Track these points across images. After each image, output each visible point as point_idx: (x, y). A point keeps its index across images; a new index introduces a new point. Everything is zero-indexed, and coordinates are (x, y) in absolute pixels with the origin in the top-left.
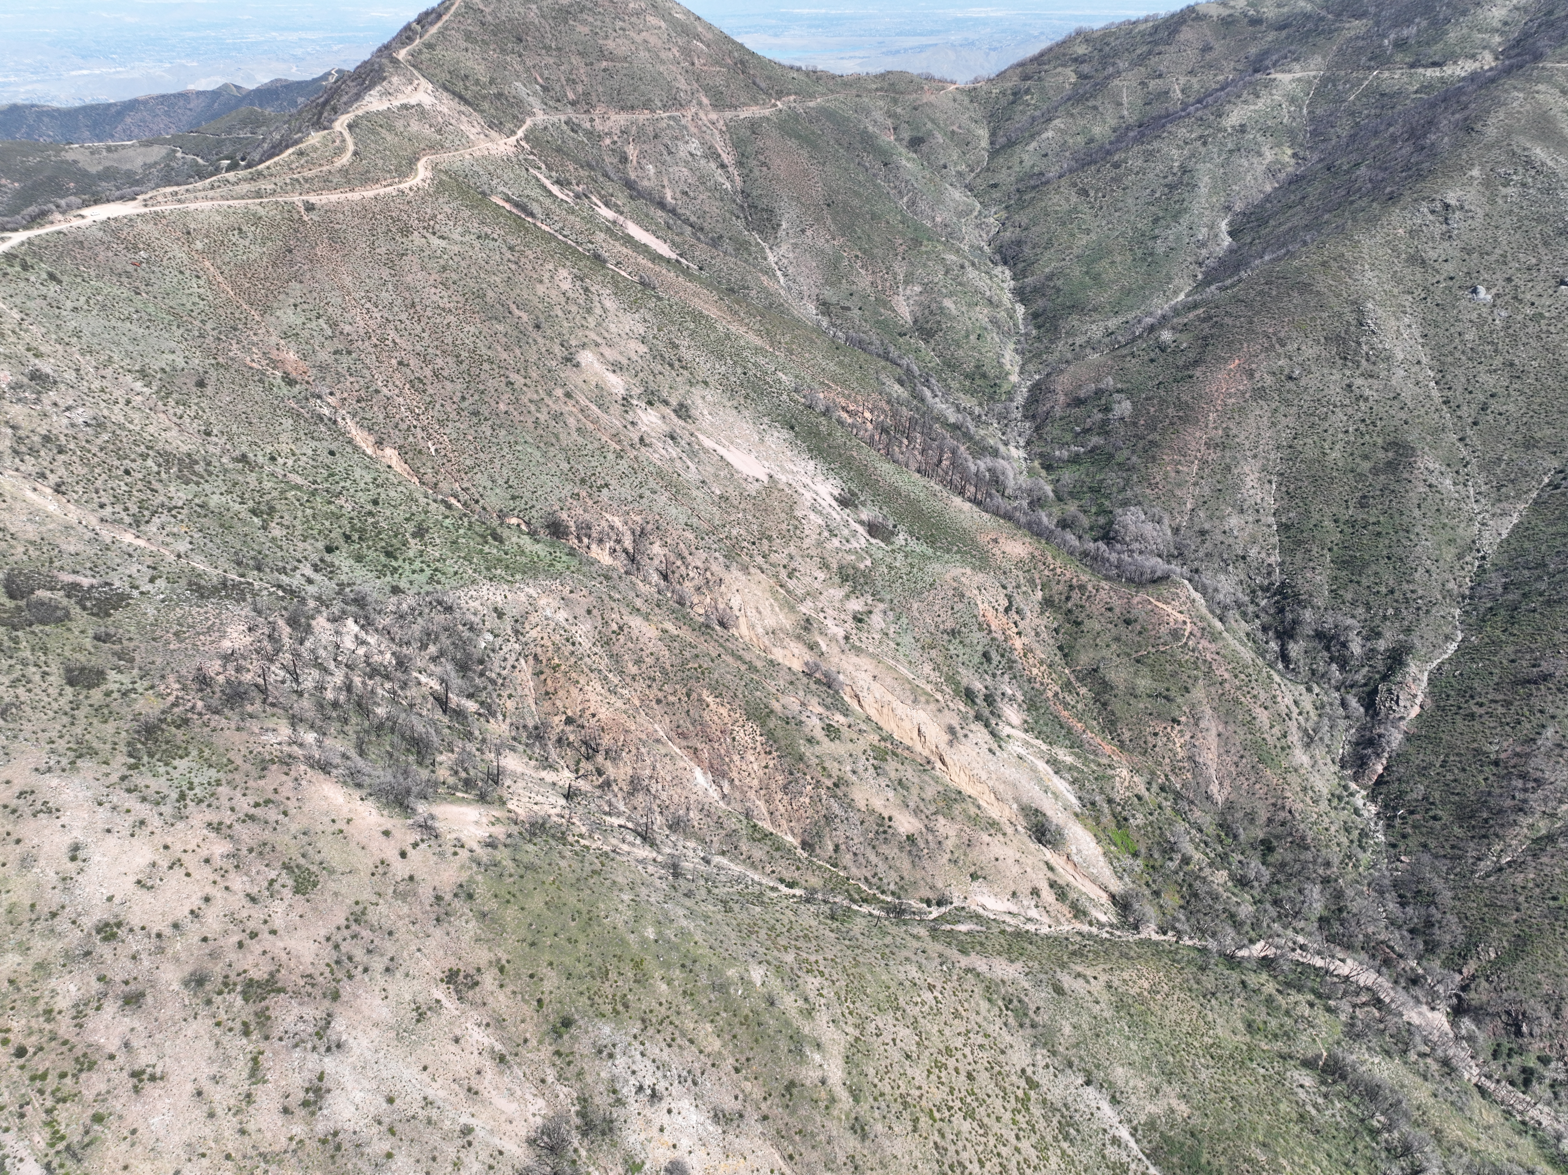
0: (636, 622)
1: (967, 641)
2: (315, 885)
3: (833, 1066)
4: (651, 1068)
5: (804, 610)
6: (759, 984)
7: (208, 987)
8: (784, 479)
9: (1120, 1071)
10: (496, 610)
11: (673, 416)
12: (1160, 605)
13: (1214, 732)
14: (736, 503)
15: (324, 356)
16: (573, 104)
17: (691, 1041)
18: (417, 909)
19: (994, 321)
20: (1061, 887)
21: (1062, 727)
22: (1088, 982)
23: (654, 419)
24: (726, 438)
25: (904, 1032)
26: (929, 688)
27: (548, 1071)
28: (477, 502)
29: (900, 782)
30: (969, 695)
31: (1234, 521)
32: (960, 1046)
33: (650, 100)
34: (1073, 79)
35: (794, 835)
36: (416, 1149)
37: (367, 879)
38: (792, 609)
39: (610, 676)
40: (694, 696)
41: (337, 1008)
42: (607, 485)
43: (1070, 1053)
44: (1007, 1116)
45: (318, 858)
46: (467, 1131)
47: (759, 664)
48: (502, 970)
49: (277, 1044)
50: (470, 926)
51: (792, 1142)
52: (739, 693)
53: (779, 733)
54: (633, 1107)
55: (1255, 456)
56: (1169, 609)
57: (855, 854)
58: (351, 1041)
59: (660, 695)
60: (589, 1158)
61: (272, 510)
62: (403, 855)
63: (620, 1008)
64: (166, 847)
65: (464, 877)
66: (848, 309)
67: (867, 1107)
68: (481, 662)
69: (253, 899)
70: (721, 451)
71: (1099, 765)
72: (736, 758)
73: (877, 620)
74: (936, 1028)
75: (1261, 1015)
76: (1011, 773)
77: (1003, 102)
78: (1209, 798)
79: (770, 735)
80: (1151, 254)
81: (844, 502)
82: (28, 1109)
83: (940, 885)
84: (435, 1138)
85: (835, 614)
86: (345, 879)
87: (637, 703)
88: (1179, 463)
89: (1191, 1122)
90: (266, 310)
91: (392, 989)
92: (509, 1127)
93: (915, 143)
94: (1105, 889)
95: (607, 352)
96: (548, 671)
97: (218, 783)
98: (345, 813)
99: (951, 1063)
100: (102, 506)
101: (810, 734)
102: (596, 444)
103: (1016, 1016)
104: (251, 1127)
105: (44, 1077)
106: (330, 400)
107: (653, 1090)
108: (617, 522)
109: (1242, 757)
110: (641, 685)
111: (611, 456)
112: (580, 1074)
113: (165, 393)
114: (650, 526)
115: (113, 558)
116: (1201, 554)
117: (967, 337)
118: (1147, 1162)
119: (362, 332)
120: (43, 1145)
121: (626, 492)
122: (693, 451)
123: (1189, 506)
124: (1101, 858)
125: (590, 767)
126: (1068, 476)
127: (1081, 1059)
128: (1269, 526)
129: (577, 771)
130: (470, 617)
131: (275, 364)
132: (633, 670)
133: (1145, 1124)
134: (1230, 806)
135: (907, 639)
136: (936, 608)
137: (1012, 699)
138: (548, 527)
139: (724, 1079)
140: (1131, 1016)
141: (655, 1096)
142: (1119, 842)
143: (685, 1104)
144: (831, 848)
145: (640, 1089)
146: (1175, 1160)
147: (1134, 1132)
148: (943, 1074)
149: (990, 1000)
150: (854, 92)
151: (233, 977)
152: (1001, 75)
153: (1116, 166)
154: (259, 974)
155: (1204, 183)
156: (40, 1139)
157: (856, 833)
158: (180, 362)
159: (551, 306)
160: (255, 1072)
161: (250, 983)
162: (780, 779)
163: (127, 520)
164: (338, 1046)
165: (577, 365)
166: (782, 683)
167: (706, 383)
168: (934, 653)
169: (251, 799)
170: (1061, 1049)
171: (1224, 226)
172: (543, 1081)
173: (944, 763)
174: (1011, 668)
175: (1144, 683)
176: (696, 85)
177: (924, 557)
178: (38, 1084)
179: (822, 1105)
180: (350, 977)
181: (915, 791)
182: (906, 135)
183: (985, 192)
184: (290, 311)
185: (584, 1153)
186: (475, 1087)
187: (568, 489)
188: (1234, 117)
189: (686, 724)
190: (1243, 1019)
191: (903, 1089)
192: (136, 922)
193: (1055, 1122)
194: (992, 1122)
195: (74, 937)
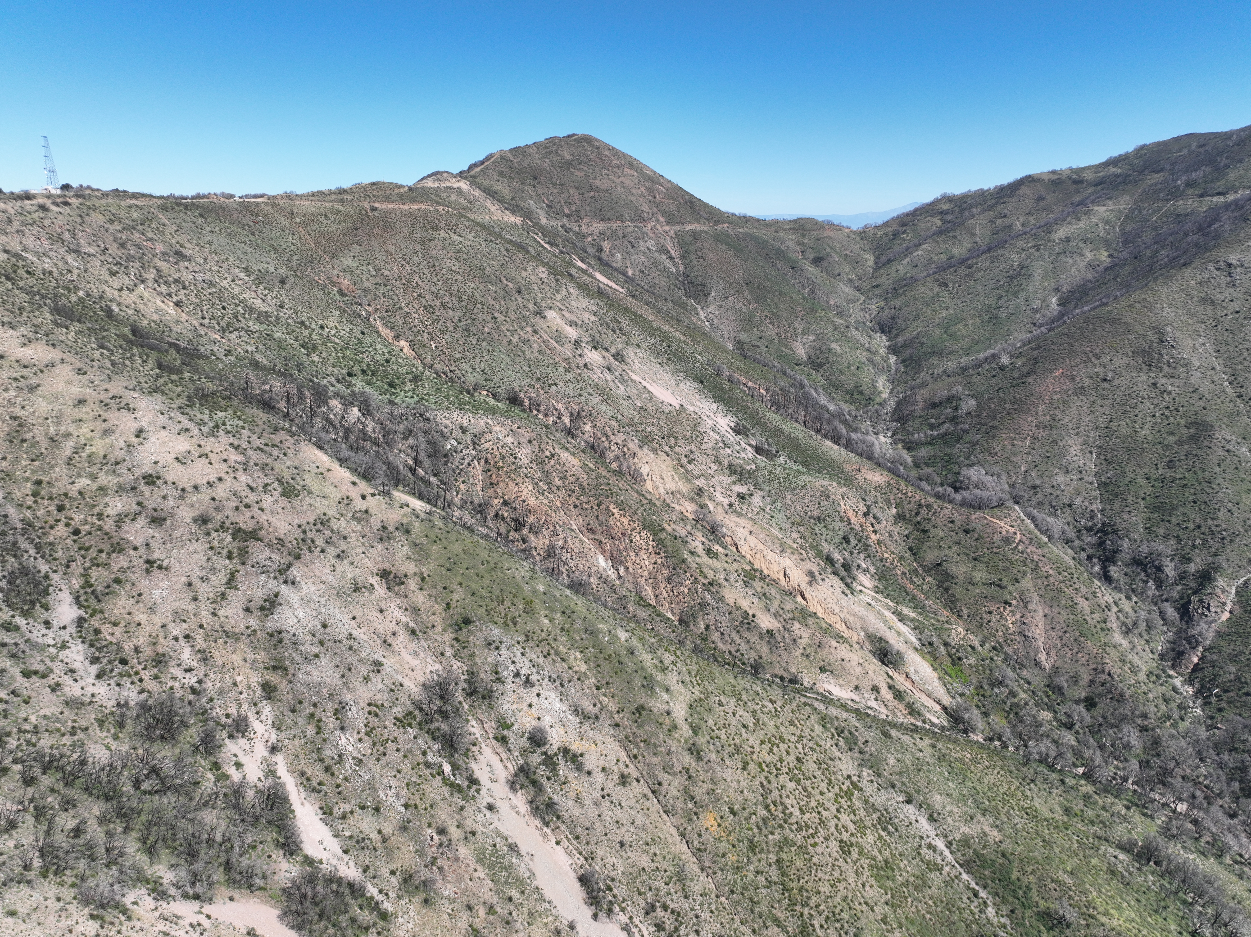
0: (564, 454)
1: (831, 527)
2: (297, 496)
3: (678, 707)
4: (528, 664)
5: (698, 483)
6: (623, 639)
7: (210, 526)
8: (692, 409)
9: (938, 798)
10: (461, 427)
11: (611, 358)
12: (994, 520)
13: (1041, 613)
14: (652, 413)
15: (367, 284)
16: (568, 216)
17: (563, 660)
18: (367, 530)
19: (871, 361)
20: (898, 691)
21: (907, 594)
23: (596, 357)
24: (650, 378)
25: (742, 713)
26: (795, 546)
27: (447, 649)
28: (459, 378)
29: (764, 594)
30: (829, 560)
31: (1061, 479)
32: (792, 740)
33: (622, 216)
34: (939, 223)
35: (673, 614)
36: (338, 659)
37: (334, 504)
38: (689, 481)
39: (541, 483)
40: (603, 506)
41: (296, 564)
42: (556, 384)
43: (893, 778)
44: (830, 795)
45: (302, 483)
46: (378, 664)
47: (657, 503)
48: (423, 579)
49: (250, 569)
50: (404, 548)
51: (638, 746)
52: (639, 513)
53: (668, 543)
54: (510, 686)
55: (1077, 434)
56: (1002, 524)
57: (722, 634)
58: (303, 583)
59: (577, 502)
60: (470, 711)
61: (314, 348)
62: (363, 498)
63: (510, 623)
64: (199, 446)
65: (405, 520)
66: (758, 346)
67: (703, 740)
68: (446, 456)
69: (251, 489)
70: (644, 383)
71: (938, 621)
72: (632, 554)
73: (756, 500)
74: (772, 723)
75: (1078, 806)
76: (860, 610)
77: (885, 239)
78: (1037, 664)
79: (660, 542)
80: (996, 318)
81: (737, 431)
82: (73, 564)
83: (793, 670)
84: (352, 658)
85: (723, 490)
86: (318, 499)
87: (559, 505)
88: (1015, 439)
89: (1003, 845)
90: (334, 256)
91: (339, 569)
92: (410, 673)
93: (817, 261)
94: (939, 703)
95: (568, 315)
96: (493, 470)
97: (243, 428)
98: (327, 467)
100: (203, 318)
101: (693, 550)
102: (551, 361)
103: (846, 743)
104: (221, 613)
105: (87, 549)
106: (367, 308)
107: (527, 678)
108: (560, 406)
109: (1066, 632)
110: (562, 493)
111: (561, 370)
112: (472, 655)
113: (259, 281)
114: (584, 413)
115: (204, 340)
116: (1033, 503)
117: (849, 367)
118: (962, 870)
119: (396, 276)
120: (77, 586)
121: (570, 390)
122: (623, 379)
123: (1023, 469)
124: (937, 681)
125: (517, 536)
126: (923, 452)
127: (903, 783)
128: (1091, 483)
130: (442, 428)
131: (334, 284)
132: (559, 483)
133: (960, 841)
134: (1056, 670)
135: (780, 516)
136: (806, 501)
137: (866, 571)
138: (509, 399)
139: (587, 690)
140: (952, 768)
141: (528, 682)
142: (954, 675)
143: (553, 695)
144: (703, 627)
145: (517, 675)
146: (986, 873)
147: (949, 845)
148: (775, 749)
149: (824, 726)
150: (773, 229)
151: (227, 524)
152: (886, 224)
153: (970, 267)
154: (247, 527)
155: (1038, 271)
156: (76, 583)
157: (724, 621)
158: (272, 269)
159: (530, 284)
160: (231, 582)
161: (239, 530)
162: (666, 572)
163: (217, 327)
164: (293, 583)
165: (545, 317)
166: (674, 518)
167: (639, 346)
168: (801, 529)
169: (263, 441)
170: (885, 773)
171: (1054, 300)
172: (442, 654)
173: (804, 598)
174: (866, 550)
175: (980, 575)
176: (655, 210)
177: (799, 472)
178: (83, 552)
179: (666, 728)
180: (311, 551)
181: (776, 603)
182: (811, 255)
183: (869, 290)
184: (350, 260)
185: (466, 706)
186: (389, 641)
187: (527, 381)
188: (1061, 233)
189: (594, 524)
190: (1061, 805)
191: (737, 741)
192: (170, 479)
193: (875, 816)
194: (816, 792)
195: (127, 478)
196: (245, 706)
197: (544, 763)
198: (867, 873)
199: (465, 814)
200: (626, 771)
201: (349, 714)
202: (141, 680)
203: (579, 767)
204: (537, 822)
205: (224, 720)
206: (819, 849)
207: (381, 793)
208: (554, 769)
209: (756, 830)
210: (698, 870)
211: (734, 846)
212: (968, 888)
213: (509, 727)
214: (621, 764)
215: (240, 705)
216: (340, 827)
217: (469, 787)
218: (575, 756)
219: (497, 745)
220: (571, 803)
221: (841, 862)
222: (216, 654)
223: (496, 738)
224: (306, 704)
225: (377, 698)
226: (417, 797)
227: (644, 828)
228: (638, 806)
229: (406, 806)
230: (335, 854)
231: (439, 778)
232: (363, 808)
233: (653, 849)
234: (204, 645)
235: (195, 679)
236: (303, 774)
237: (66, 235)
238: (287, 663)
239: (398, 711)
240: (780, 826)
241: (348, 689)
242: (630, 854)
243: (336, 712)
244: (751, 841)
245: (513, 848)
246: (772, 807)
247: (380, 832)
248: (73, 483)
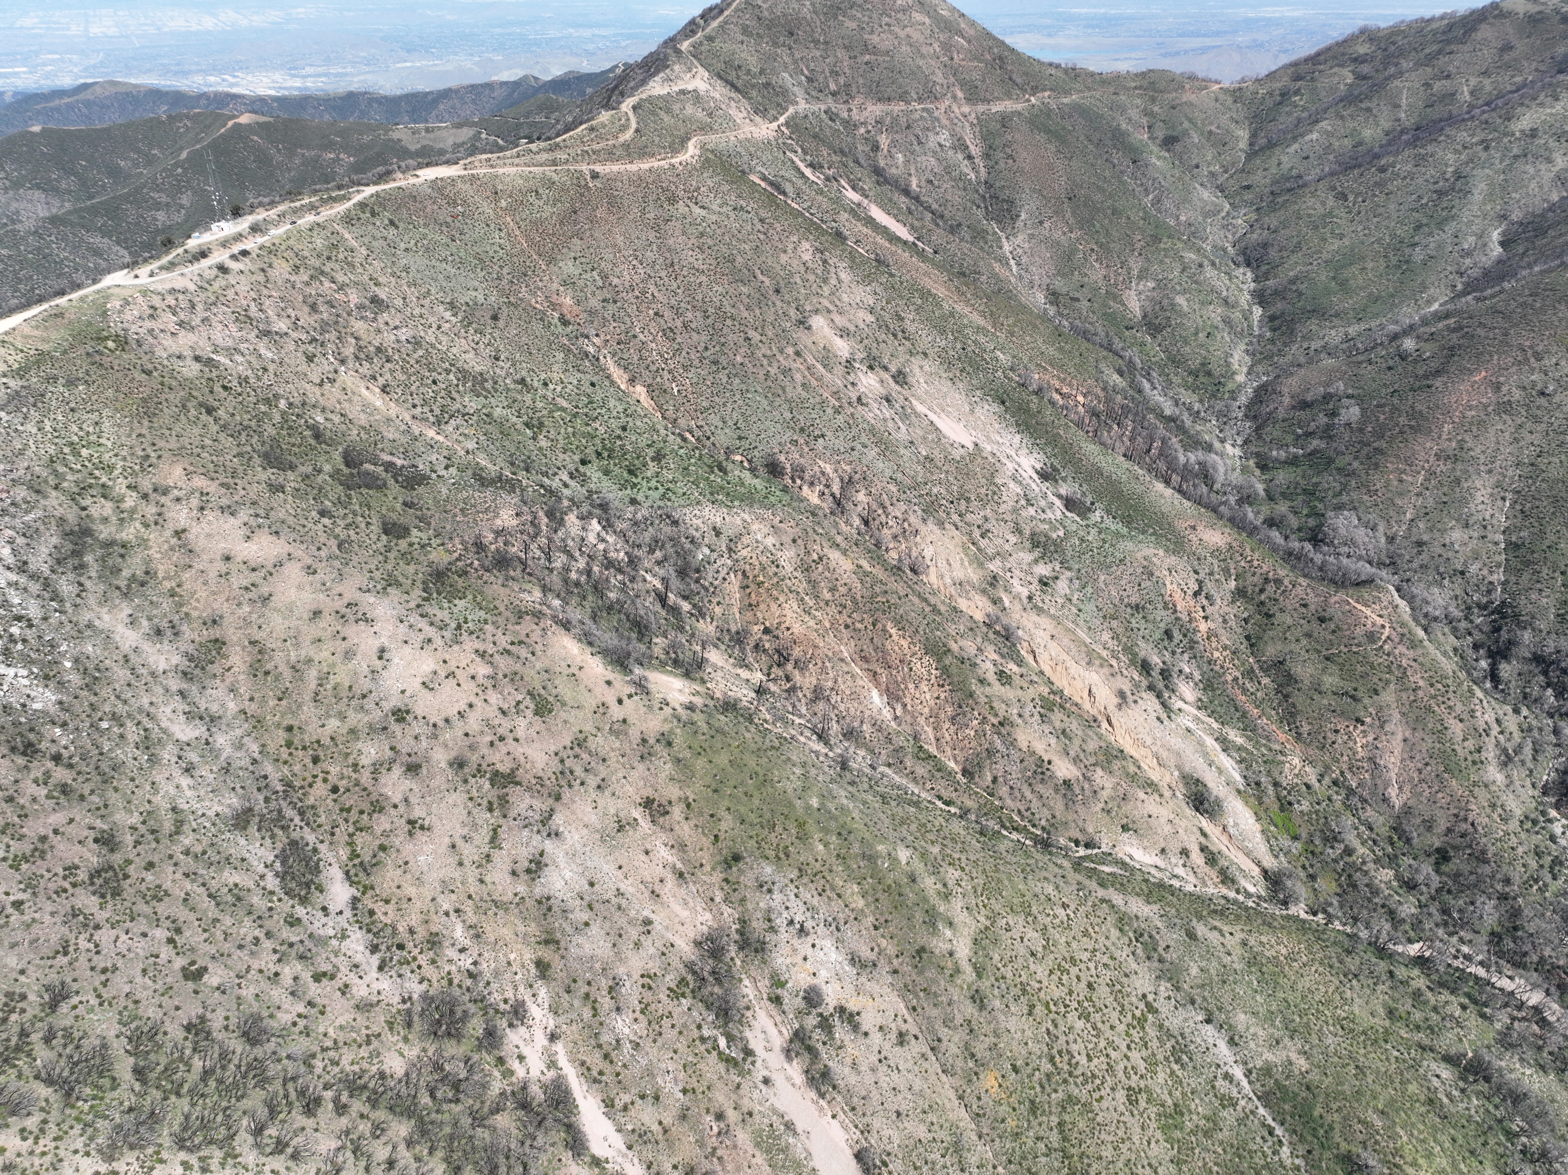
0: (834, 555)
1: (1151, 617)
2: (550, 712)
3: (961, 944)
4: (803, 908)
5: (992, 567)
6: (904, 862)
7: (466, 770)
8: (989, 448)
9: (1242, 1017)
10: (714, 529)
11: (891, 381)
12: (1359, 606)
13: (1400, 737)
14: (940, 464)
15: (594, 303)
16: (834, 94)
17: (839, 896)
18: (626, 746)
19: (1227, 321)
20: (1212, 853)
21: (1237, 710)
22: (1223, 935)
23: (873, 382)
24: (938, 405)
25: (1031, 934)
26: (1104, 653)
27: (717, 893)
28: (708, 438)
29: (1064, 732)
30: (1145, 667)
31: (1457, 535)
32: (1084, 959)
33: (906, 92)
34: (1349, 79)
35: (956, 762)
36: (608, 924)
37: (590, 715)
38: (981, 565)
39: (807, 598)
40: (879, 626)
41: (558, 806)
42: (823, 436)
43: (1194, 991)
44: (1122, 1028)
45: (554, 692)
46: (647, 922)
47: (943, 609)
48: (688, 806)
49: (512, 823)
50: (667, 766)
51: (917, 996)
52: (921, 630)
53: (954, 670)
54: (783, 936)
55: (1490, 472)
56: (1368, 613)
57: (1011, 788)
58: (566, 833)
59: (849, 621)
60: (743, 967)
61: (541, 425)
62: (620, 702)
63: (782, 856)
64: (445, 662)
65: (666, 728)
66: (1078, 300)
67: (988, 984)
68: (698, 571)
69: (504, 713)
70: (932, 416)
71: (1270, 750)
72: (911, 686)
73: (1062, 586)
74: (1064, 939)
75: (1405, 1005)
76: (1176, 742)
77: (1269, 102)
78: (1385, 800)
79: (945, 670)
80: (1407, 262)
81: (1044, 476)
82: (337, 830)
83: (1090, 830)
84: (622, 921)
85: (1022, 575)
86: (574, 712)
87: (828, 625)
88: (1404, 472)
89: (1309, 1077)
90: (551, 261)
91: (601, 803)
92: (680, 928)
93: (1169, 142)
94: (1258, 864)
95: (838, 319)
96: (753, 586)
97: (486, 622)
98: (578, 661)
99: (1074, 971)
100: (414, 406)
101: (982, 676)
102: (818, 399)
103: (1145, 949)
104: (488, 879)
105: (349, 810)
106: (596, 340)
107: (802, 926)
108: (829, 469)
109: (1427, 764)
110: (833, 610)
111: (829, 411)
112: (743, 900)
113: (467, 323)
114: (857, 476)
115: (420, 447)
116: (1415, 565)
117: (1196, 334)
118: (1258, 1104)
119: (627, 284)
120: (345, 858)
121: (840, 444)
122: (906, 414)
123: (1409, 516)
124: (1259, 835)
125: (780, 673)
126: (1282, 477)
127: (1205, 999)
128: (1496, 544)
129: (769, 675)
130: (692, 532)
131: (554, 306)
132: (828, 596)
133: (1260, 1069)
134: (1407, 811)
135: (1090, 607)
136: (1123, 582)
137: (1190, 677)
138: (767, 466)
139: (864, 932)
140: (1263, 973)
141: (802, 931)
142: (1280, 824)
143: (828, 944)
144: (989, 778)
145: (791, 922)
146: (1286, 1107)
147: (1248, 1073)
148: (1065, 977)
149: (1121, 930)
150: (1112, 90)
151: (484, 766)
152: (1271, 76)
153: (1382, 170)
154: (504, 768)
155: (1479, 189)
156: (344, 853)
157: (1015, 770)
158: (481, 299)
159: (791, 274)
160: (494, 839)
161: (496, 773)
162: (950, 710)
163: (432, 419)
164: (557, 834)
165: (809, 328)
166: (962, 627)
167: (925, 354)
168: (1114, 623)
169: (509, 638)
170: (1186, 986)
171: (1496, 235)
172: (712, 900)
173: (1110, 724)
174: (1192, 648)
175: (1331, 681)
176: (952, 79)
177: (1118, 534)
178: (345, 814)
179: (948, 972)
180: (570, 786)
181: (1077, 742)
182: (1160, 134)
183: (1236, 193)
184: (570, 263)
185: (738, 963)
186: (657, 891)
187: (788, 435)
188: (1526, 121)
189: (869, 650)
190: (1385, 1005)
191: (1024, 978)
192: (420, 712)
193: (1168, 1045)
194: (1105, 1028)
195: (376, 715)
196: (521, 989)
197: (820, 1025)
198: (1153, 1125)
199: (741, 1092)
200: (904, 1027)
201: (623, 990)
202: (419, 967)
203: (856, 1027)
204: (813, 1095)
205: (502, 1007)
206: (1105, 1104)
207: (659, 1080)
208: (830, 1032)
209: (1038, 1089)
210: (975, 1138)
211: (1014, 1109)
212: (1264, 1125)
213: (782, 984)
214: (899, 1019)
215: (516, 988)
216: (622, 1121)
217: (744, 1060)
218: (851, 1015)
219: (771, 1007)
220: (847, 1070)
221: (1127, 1118)
222: (488, 929)
223: (770, 999)
224: (580, 983)
225: (649, 966)
226: (695, 1079)
227: (921, 1094)
228: (916, 1068)
229: (684, 1091)
230: (620, 1151)
231: (715, 1053)
232: (643, 1097)
233: (932, 1117)
234: (475, 921)
235: (470, 961)
236: (583, 1063)
237: (253, 310)
238: (558, 936)
239: (671, 980)
240: (1065, 1081)
241: (621, 960)
242: (906, 1124)
243: (611, 989)
244: (1032, 1102)
245: (789, 1126)
246: (1058, 1059)
247: (660, 1123)
248: (323, 726)
